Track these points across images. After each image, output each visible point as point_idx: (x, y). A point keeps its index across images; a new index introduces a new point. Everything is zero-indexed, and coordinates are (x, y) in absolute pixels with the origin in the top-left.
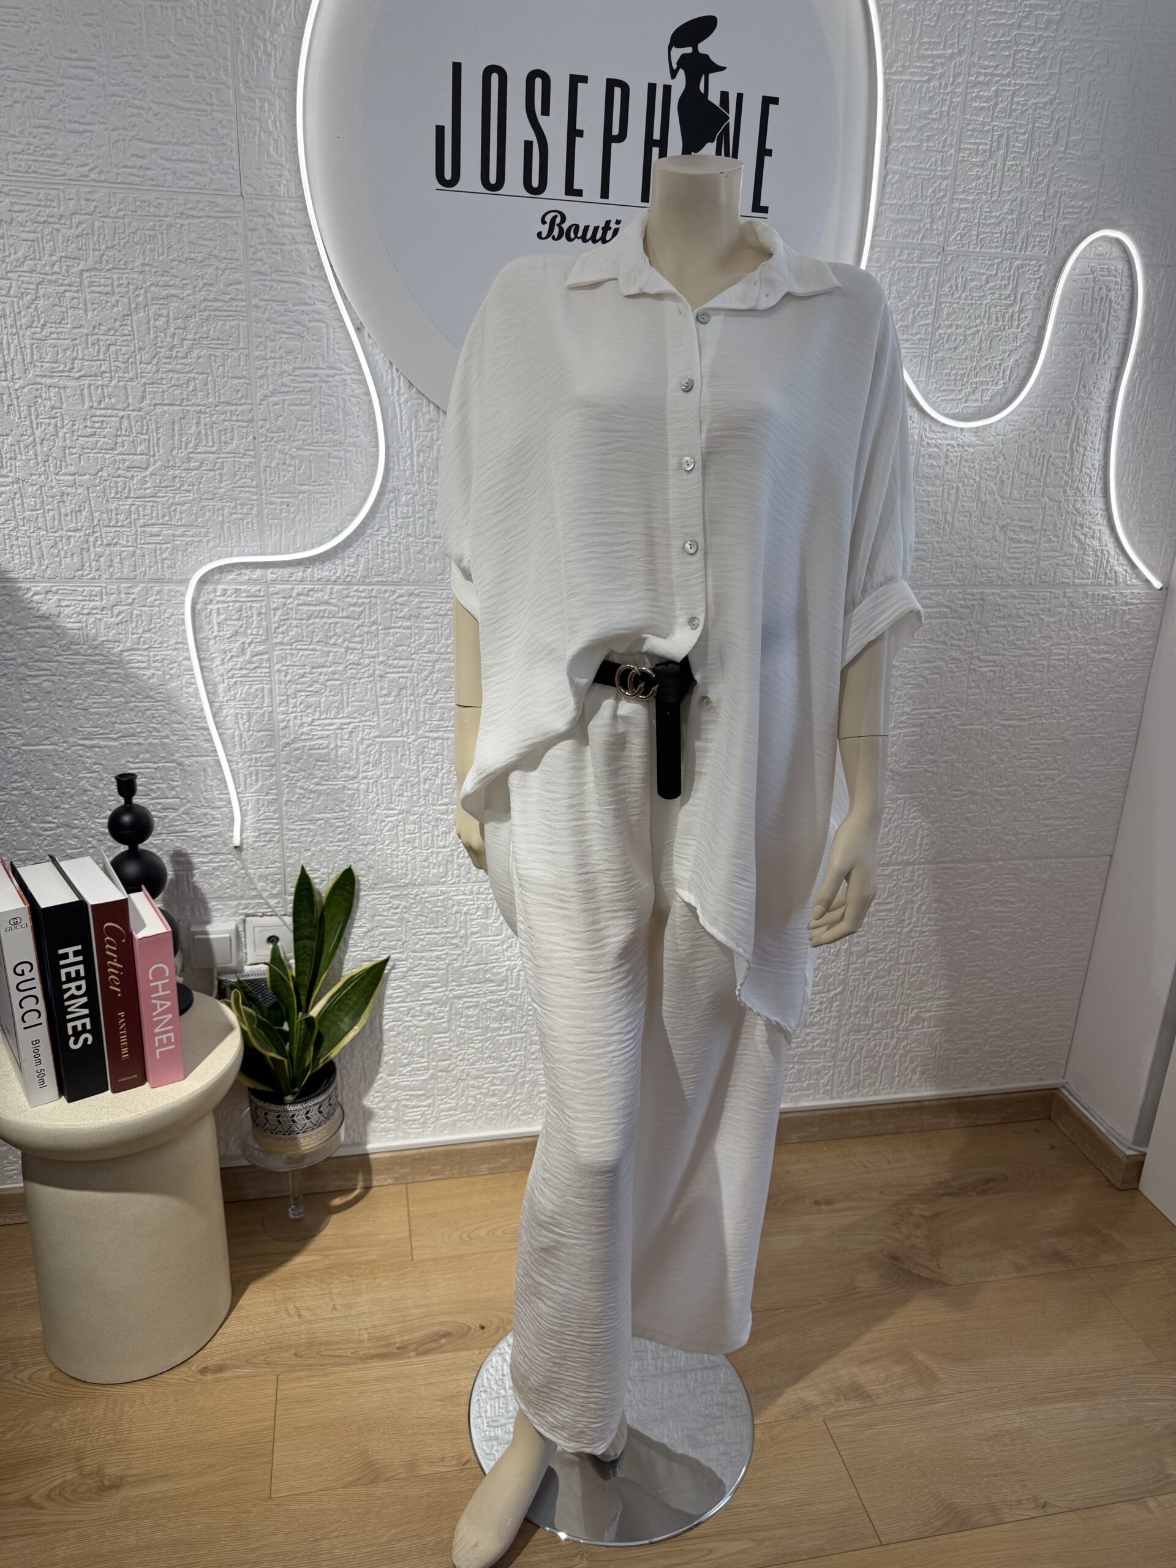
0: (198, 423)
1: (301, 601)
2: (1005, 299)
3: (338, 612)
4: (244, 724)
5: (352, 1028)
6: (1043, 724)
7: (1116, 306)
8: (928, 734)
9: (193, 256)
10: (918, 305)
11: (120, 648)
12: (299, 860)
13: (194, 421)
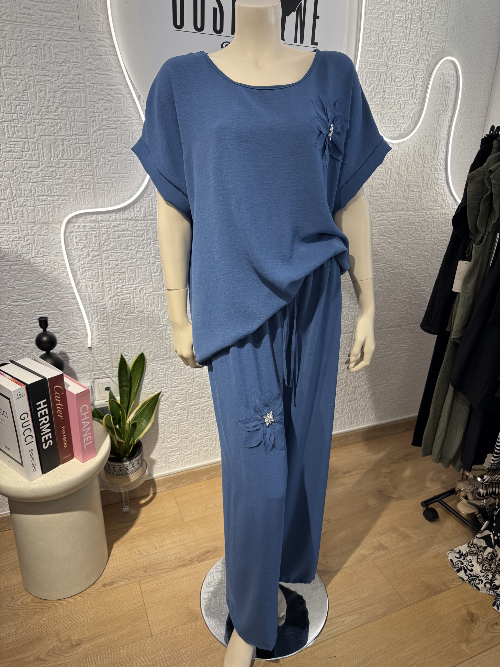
0: (63, 145)
1: (115, 230)
2: (410, 86)
3: (132, 234)
4: (90, 290)
5: (147, 425)
6: (421, 268)
7: (451, 90)
8: (379, 275)
9: (57, 60)
10: (377, 89)
11: (29, 257)
12: (118, 351)
13: (61, 144)
